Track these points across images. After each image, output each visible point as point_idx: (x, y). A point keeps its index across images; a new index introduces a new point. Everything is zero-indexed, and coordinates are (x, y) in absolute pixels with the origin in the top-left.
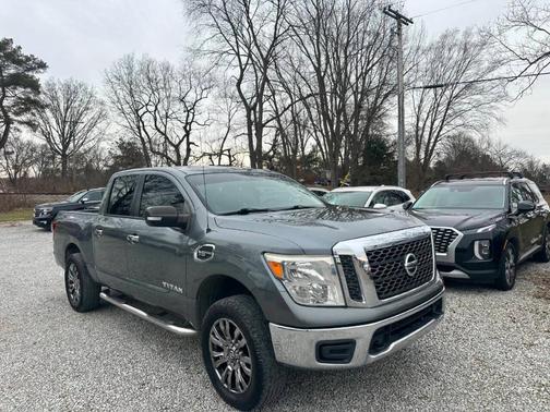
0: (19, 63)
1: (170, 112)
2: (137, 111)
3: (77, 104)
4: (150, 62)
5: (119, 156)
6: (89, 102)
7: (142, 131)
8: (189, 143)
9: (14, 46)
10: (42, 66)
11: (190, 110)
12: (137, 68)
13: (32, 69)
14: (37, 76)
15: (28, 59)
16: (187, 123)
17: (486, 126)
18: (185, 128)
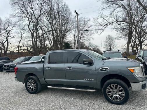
8: (8, 43)
11: (8, 33)
17: (90, 40)
18: (6, 38)
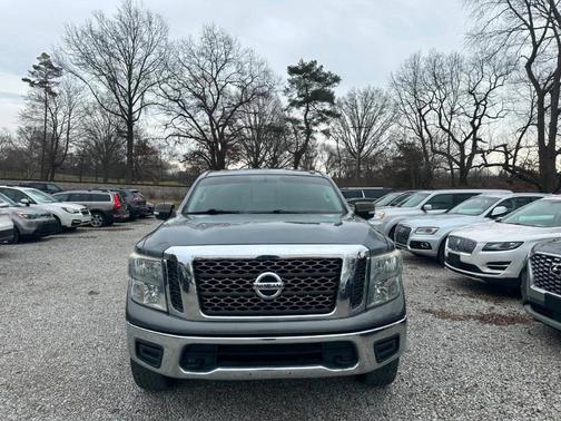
0: (320, 80)
1: (457, 107)
2: (420, 110)
3: (372, 109)
4: (438, 57)
5: (399, 157)
6: (383, 107)
7: (424, 131)
8: (475, 140)
9: (318, 66)
10: (337, 79)
11: (481, 102)
12: (423, 65)
13: (329, 84)
14: (333, 90)
15: (326, 76)
16: (475, 118)
18: (472, 123)
